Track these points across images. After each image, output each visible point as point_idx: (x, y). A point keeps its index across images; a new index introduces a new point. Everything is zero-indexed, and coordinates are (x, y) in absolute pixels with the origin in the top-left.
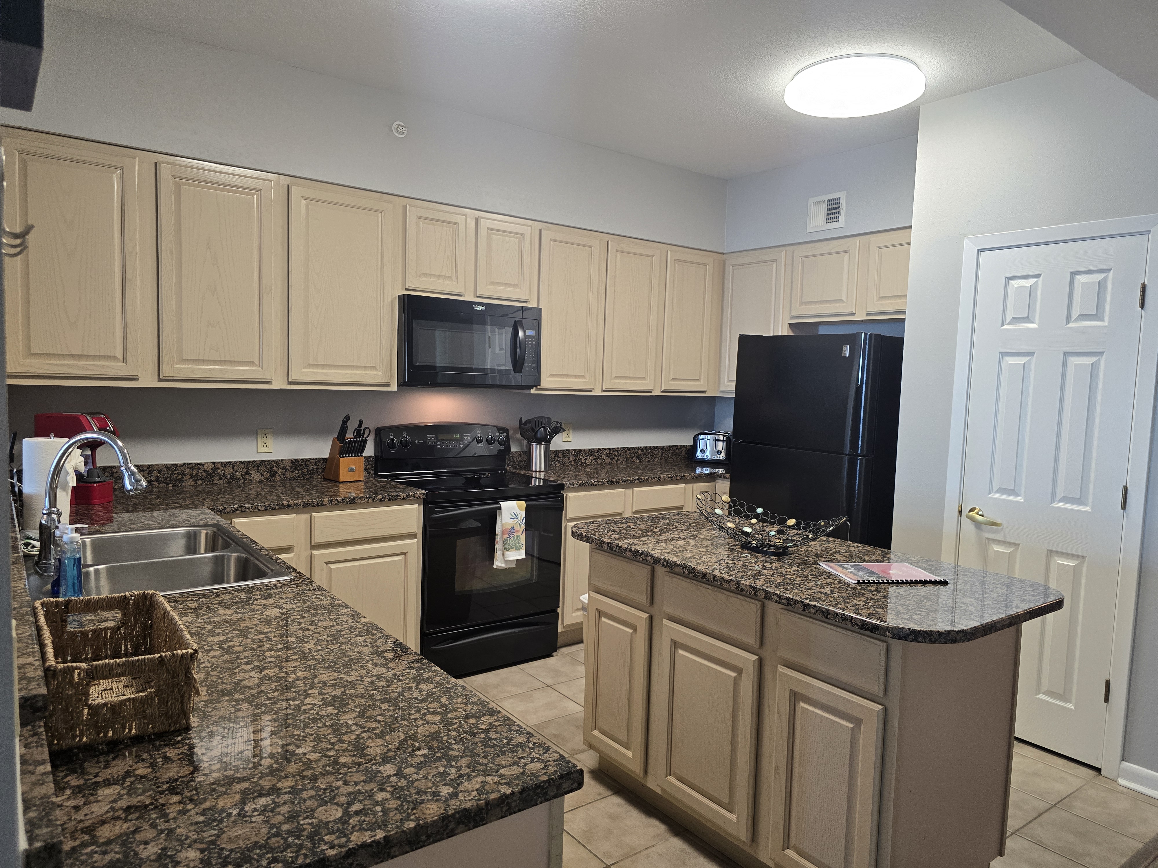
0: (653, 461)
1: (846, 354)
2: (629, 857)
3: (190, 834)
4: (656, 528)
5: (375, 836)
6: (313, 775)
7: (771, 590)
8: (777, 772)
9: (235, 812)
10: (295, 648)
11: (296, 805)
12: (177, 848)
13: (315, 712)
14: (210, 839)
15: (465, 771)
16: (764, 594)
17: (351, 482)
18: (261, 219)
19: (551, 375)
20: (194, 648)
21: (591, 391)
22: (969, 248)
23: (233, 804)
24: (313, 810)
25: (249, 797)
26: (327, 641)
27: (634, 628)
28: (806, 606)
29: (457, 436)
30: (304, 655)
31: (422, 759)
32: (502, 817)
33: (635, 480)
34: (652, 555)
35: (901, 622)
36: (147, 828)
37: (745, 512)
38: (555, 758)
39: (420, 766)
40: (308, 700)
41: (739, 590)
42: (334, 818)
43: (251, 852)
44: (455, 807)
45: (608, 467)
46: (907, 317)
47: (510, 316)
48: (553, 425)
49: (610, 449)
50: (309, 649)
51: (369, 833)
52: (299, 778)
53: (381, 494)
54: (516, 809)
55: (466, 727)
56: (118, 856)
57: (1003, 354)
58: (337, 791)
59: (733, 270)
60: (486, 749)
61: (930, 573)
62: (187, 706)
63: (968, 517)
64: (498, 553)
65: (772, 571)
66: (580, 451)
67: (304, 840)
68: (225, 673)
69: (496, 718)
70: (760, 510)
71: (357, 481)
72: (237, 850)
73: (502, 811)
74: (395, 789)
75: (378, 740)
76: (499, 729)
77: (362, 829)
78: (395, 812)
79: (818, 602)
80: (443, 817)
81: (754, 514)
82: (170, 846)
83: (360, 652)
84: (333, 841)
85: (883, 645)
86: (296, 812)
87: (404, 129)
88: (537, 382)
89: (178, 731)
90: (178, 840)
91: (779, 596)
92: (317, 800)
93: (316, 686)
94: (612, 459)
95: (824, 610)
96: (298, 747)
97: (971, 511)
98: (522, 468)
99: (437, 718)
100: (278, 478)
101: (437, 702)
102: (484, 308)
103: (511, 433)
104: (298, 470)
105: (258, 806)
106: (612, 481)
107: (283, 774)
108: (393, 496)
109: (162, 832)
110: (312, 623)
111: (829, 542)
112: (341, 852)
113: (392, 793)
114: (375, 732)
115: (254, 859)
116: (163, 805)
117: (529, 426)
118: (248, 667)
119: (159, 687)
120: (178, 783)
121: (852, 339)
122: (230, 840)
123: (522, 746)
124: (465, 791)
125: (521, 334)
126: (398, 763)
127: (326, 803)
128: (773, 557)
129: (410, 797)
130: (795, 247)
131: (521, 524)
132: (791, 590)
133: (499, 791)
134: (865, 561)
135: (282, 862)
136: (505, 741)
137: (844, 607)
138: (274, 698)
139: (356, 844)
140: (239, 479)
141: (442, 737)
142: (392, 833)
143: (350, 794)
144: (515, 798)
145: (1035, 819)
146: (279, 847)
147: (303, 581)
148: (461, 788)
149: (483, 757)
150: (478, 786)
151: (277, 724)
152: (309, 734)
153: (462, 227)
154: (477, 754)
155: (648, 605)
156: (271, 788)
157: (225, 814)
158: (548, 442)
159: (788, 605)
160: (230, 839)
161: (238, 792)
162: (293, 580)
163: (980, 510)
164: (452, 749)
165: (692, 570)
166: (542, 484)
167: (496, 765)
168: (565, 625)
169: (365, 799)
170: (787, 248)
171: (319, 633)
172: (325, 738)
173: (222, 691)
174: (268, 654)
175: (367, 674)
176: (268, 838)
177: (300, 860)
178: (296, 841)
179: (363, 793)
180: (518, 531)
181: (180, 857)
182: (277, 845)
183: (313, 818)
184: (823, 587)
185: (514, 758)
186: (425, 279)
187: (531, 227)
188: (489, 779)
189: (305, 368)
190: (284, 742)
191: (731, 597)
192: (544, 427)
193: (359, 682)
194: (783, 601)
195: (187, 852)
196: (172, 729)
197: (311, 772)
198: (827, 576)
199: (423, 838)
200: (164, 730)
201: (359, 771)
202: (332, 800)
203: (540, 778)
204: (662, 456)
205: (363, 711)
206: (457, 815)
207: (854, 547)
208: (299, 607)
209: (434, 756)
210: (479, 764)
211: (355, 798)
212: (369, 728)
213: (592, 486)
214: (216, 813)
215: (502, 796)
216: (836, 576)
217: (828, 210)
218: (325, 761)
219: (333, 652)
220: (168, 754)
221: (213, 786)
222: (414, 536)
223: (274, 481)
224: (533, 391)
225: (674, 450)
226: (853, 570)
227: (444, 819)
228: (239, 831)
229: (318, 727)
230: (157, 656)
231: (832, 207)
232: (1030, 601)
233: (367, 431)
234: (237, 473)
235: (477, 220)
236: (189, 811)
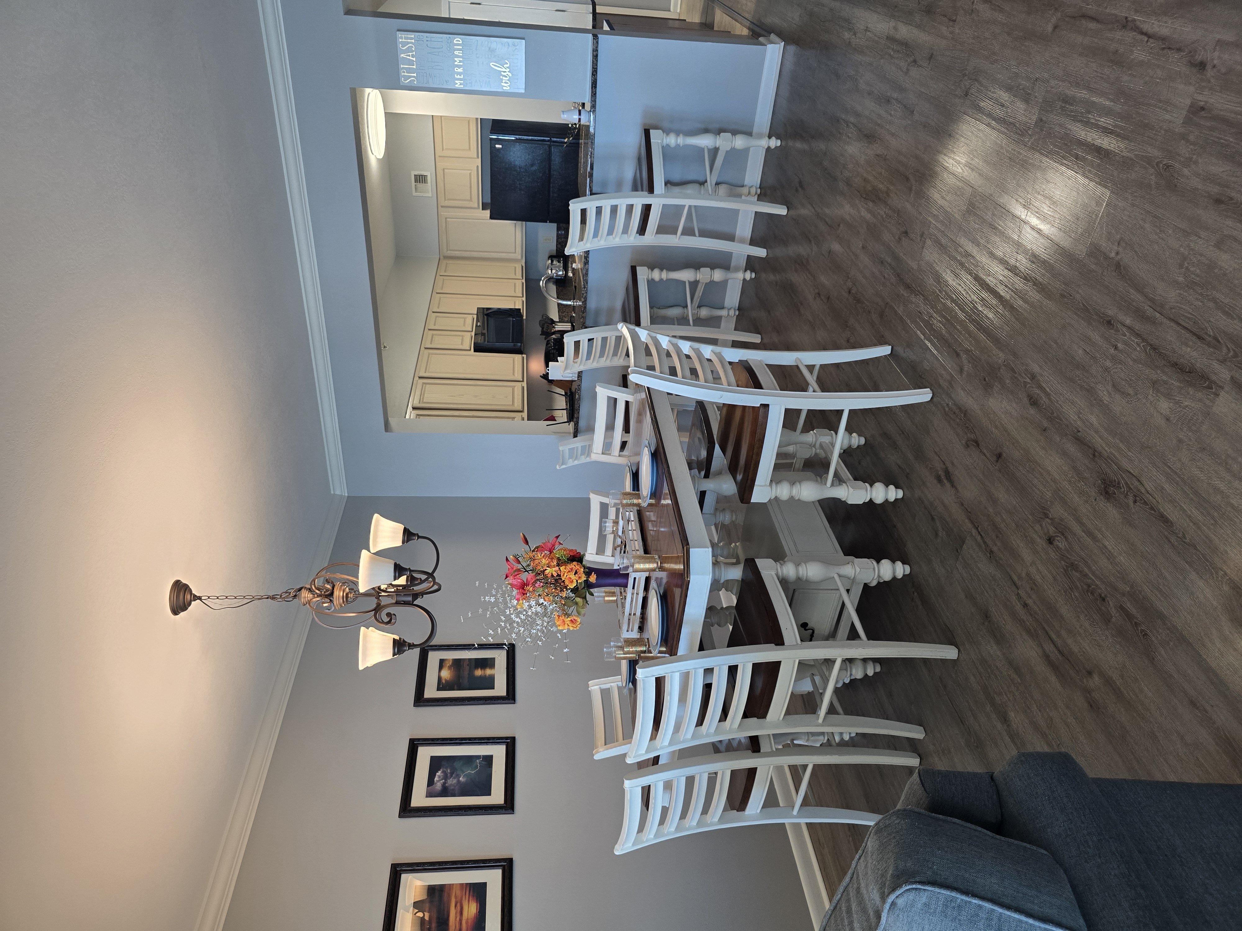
19: (514, 303)
46: (480, 116)
59: (450, 250)
88: (519, 311)
130: (439, 205)
158: (554, 322)
170: (439, 211)
217: (420, 183)
231: (419, 180)
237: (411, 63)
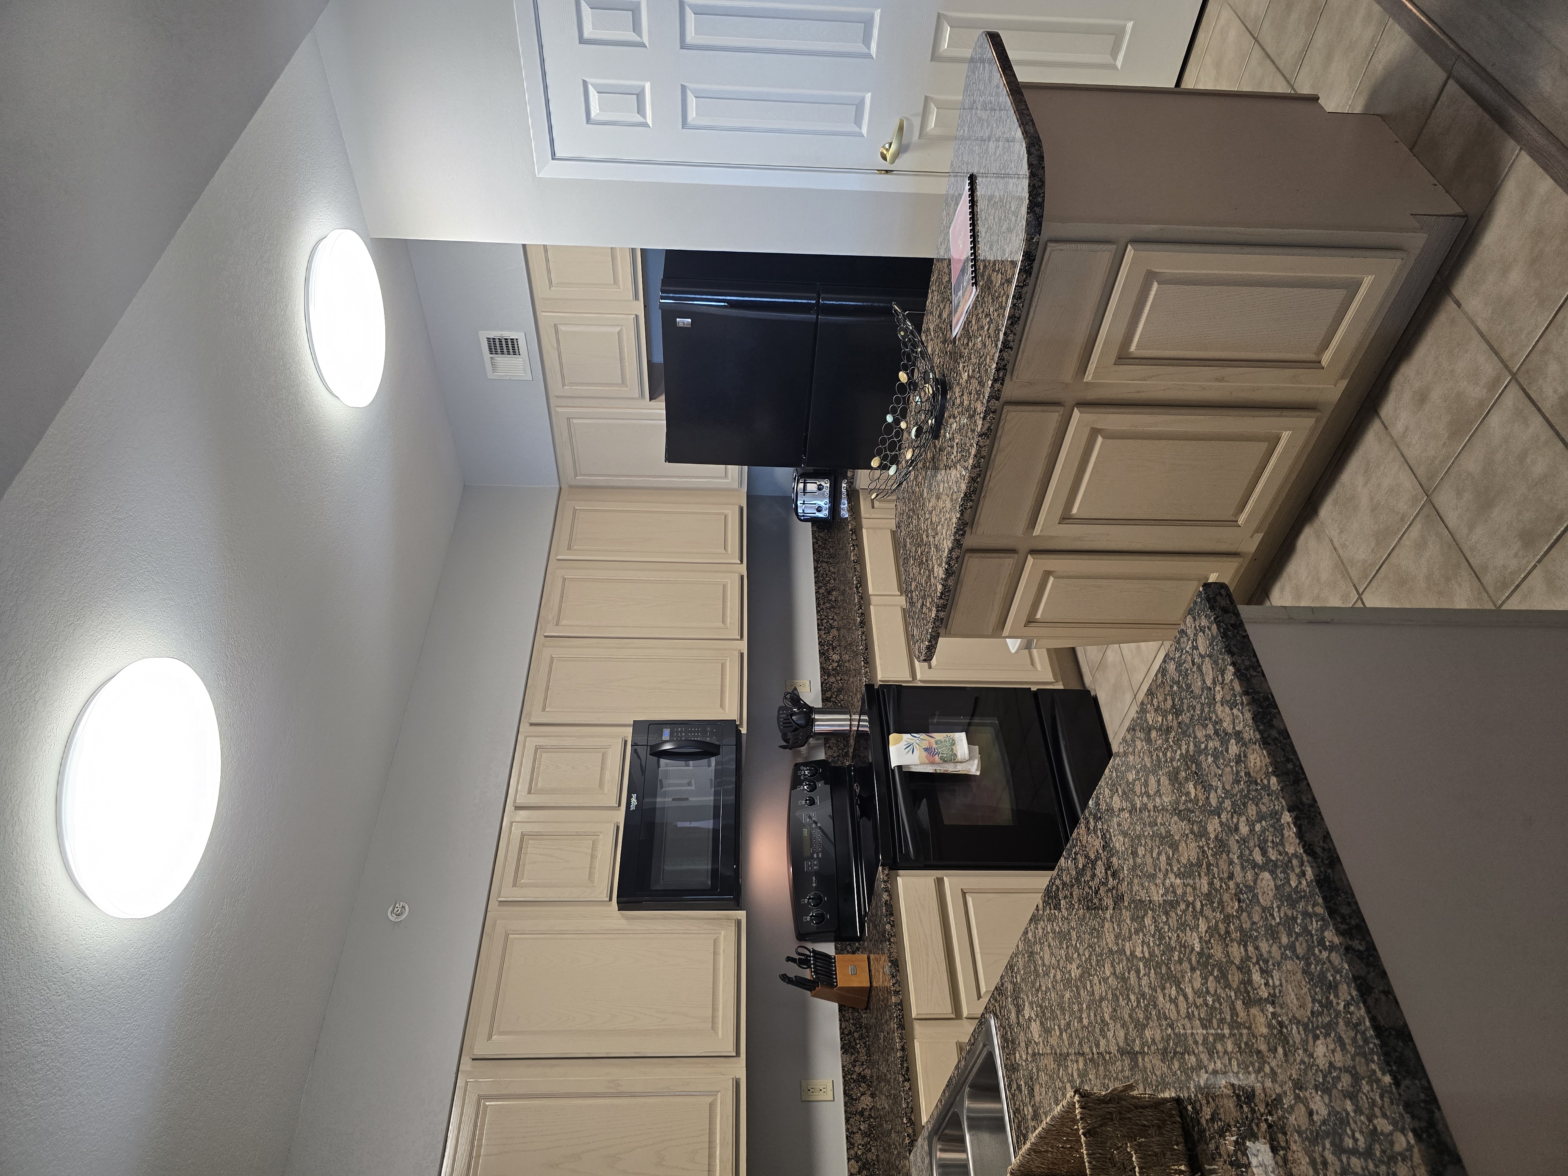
0: (834, 573)
1: (688, 323)
2: (1346, 570)
3: (1298, 1059)
4: (916, 552)
5: (1288, 823)
6: (1224, 921)
7: (987, 391)
8: (1222, 380)
9: (1271, 1009)
10: (1077, 987)
11: (1259, 933)
12: (1314, 1071)
13: (1151, 939)
14: (1302, 1032)
15: (1210, 731)
16: (993, 401)
17: (870, 971)
18: (518, 1095)
19: (721, 706)
20: (1073, 1094)
21: (742, 655)
22: (551, 170)
23: (1262, 1015)
24: (1264, 909)
25: (1252, 996)
26: (1067, 947)
27: (1047, 574)
28: (1006, 345)
29: (805, 831)
30: (1086, 973)
31: (1199, 787)
32: (1264, 675)
33: (858, 592)
34: (951, 551)
35: (1020, 225)
36: (1294, 1117)
37: (892, 437)
38: (1192, 620)
39: (1207, 788)
40: (1139, 954)
41: (990, 434)
42: (1272, 881)
43: (1313, 976)
44: (1252, 732)
45: (842, 631)
46: (638, 246)
47: (644, 764)
48: (789, 704)
49: (819, 630)
50: (1078, 968)
51: (1285, 832)
52: (1228, 939)
53: (884, 926)
54: (1254, 660)
55: (1160, 741)
56: (1328, 1145)
57: (684, 124)
58: (1241, 885)
59: (582, 475)
60: (1185, 709)
61: (961, 198)
62: (1149, 1101)
63: (893, 162)
64: (960, 769)
65: (965, 394)
66: (822, 669)
67: (1297, 911)
68: (1110, 1072)
69: (1149, 706)
70: (889, 418)
71: (869, 963)
72: (1313, 993)
73: (1255, 676)
74: (1235, 811)
75: (1180, 849)
76: (1161, 699)
77: (1282, 843)
78: (1261, 805)
79: (1000, 330)
80: (1263, 744)
81: (894, 426)
82: (1313, 1082)
83: (1079, 900)
84: (1297, 875)
85: (1051, 246)
86: (1266, 931)
87: (397, 905)
88: (731, 726)
89: (1180, 1112)
90: (1306, 1074)
91: (995, 381)
92: (1252, 908)
93: (1121, 946)
94: (832, 627)
95: (1009, 322)
96: (1193, 949)
97: (884, 158)
98: (847, 745)
99: (1152, 780)
100: (868, 1072)
101: (1134, 785)
102: (634, 796)
103: (800, 761)
104: (856, 1044)
105: (1263, 981)
106: (861, 622)
107: (1224, 960)
108: (887, 911)
109: (1297, 1097)
110: (1046, 974)
111: (928, 329)
112: (1308, 861)
113: (1240, 815)
114: (1171, 856)
115: (1322, 968)
116: (1267, 1105)
117: (790, 735)
118: (1103, 1042)
119: (1125, 1136)
120: (1241, 1093)
121: (669, 315)
122: (1302, 1006)
123: (1179, 665)
124: (1234, 724)
125: (667, 747)
126: (1205, 816)
127: (1255, 896)
128: (948, 397)
129: (1244, 790)
130: (550, 395)
131: (920, 740)
132: (987, 367)
133: (1232, 681)
134: (950, 280)
135: (1323, 932)
136: (1175, 688)
137: (1004, 298)
138: (1137, 998)
139: (1299, 844)
140: (869, 1125)
141: (1174, 768)
142: (1284, 803)
143: (1243, 868)
144: (1239, 662)
145: (1273, 62)
146: (1307, 941)
147: (996, 1001)
148: (1230, 731)
149: (1194, 711)
150: (1227, 709)
151: (1168, 985)
152: (1178, 939)
153: (528, 828)
154: (1191, 720)
155: (1016, 556)
156: (1241, 971)
157: (1274, 1021)
158: (811, 710)
159: (1006, 369)
160: (1300, 1007)
161: (1248, 1011)
162: (996, 1015)
163: (884, 147)
164: (1187, 751)
165: (967, 497)
166: (866, 718)
167: (1203, 691)
168: (1053, 680)
169: (1248, 848)
170: (552, 405)
171: (1058, 961)
172: (1181, 918)
173: (1131, 1069)
174: (1085, 1022)
175: (1105, 884)
176: (1298, 958)
177: (1320, 910)
178: (1299, 921)
179: (1241, 852)
180: (929, 743)
181: (1324, 1065)
182: (1304, 945)
183: (1273, 908)
184: (982, 327)
185: (1194, 672)
186: (596, 876)
187: (526, 737)
188: (1218, 697)
189: (717, 1033)
190: (1188, 970)
191: (999, 445)
192: (791, 715)
193: (1114, 892)
194: (1001, 375)
195: (1318, 1057)
196: (1178, 1119)
197: (1221, 925)
198: (968, 324)
199: (1290, 766)
200: (1180, 1129)
201: (1217, 864)
202: (1251, 889)
203: (1215, 634)
204: (827, 563)
205: (1147, 878)
206: (1261, 727)
207: (933, 298)
208: (1028, 997)
209: (1196, 773)
210: (1202, 713)
211: (1248, 861)
212: (1167, 864)
213: (868, 648)
214: (1273, 1033)
215: (1237, 676)
216: (970, 313)
217: (502, 352)
218: (1208, 911)
219: (1080, 936)
220: (1208, 1117)
221: (1243, 1046)
222: (940, 882)
223: (872, 1077)
224: (744, 731)
225: (819, 546)
226: (960, 293)
227: (1265, 742)
228: (1291, 998)
229: (1169, 931)
230: (1083, 1138)
231: (498, 348)
232: (991, 71)
233: (801, 950)
234: (862, 1127)
235: (517, 808)
236: (1272, 1069)
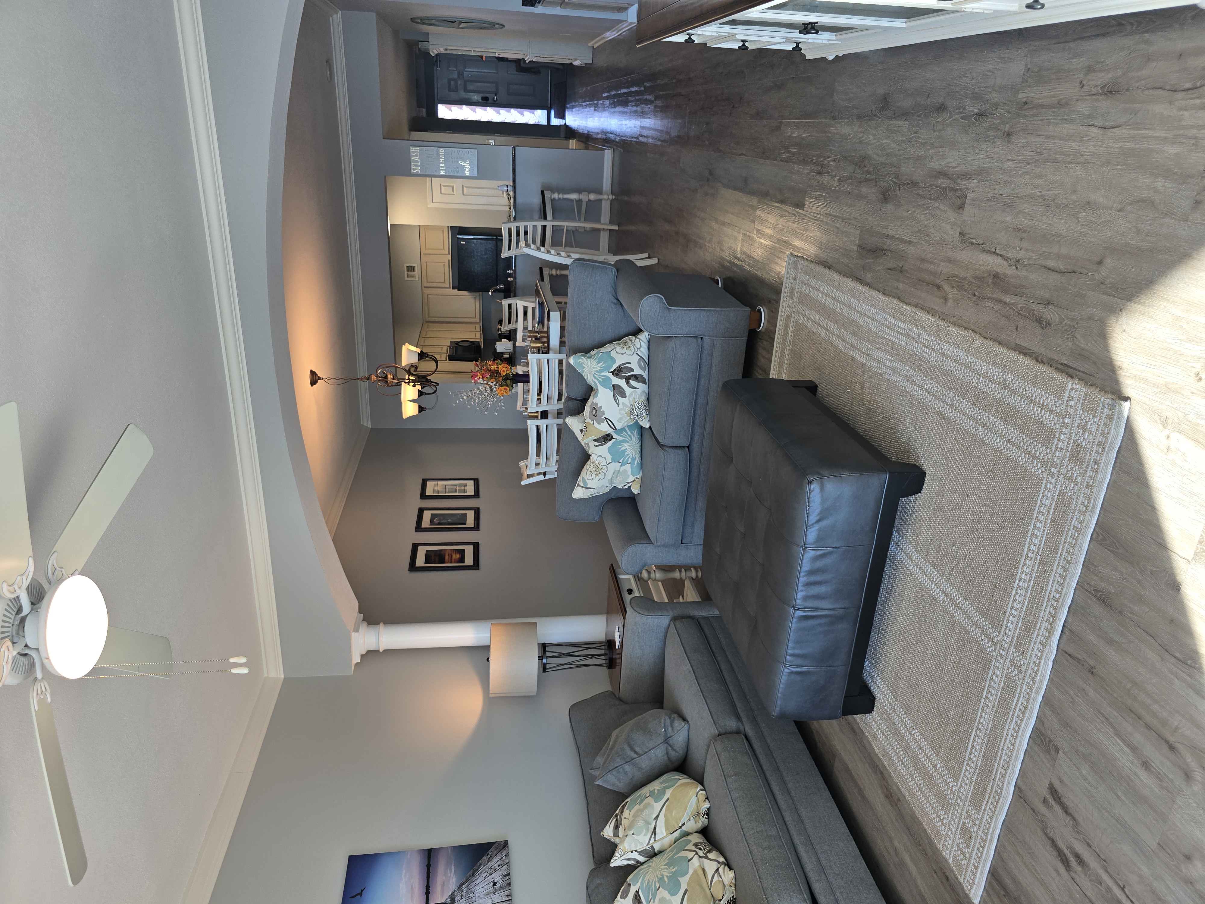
237: (417, 162)
